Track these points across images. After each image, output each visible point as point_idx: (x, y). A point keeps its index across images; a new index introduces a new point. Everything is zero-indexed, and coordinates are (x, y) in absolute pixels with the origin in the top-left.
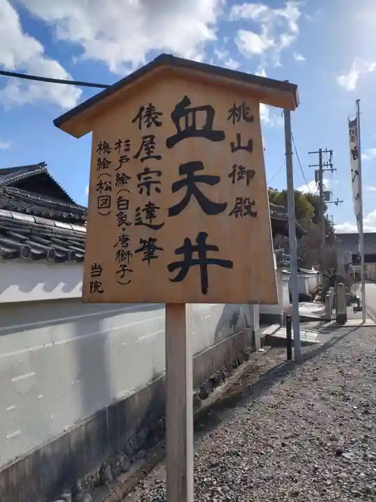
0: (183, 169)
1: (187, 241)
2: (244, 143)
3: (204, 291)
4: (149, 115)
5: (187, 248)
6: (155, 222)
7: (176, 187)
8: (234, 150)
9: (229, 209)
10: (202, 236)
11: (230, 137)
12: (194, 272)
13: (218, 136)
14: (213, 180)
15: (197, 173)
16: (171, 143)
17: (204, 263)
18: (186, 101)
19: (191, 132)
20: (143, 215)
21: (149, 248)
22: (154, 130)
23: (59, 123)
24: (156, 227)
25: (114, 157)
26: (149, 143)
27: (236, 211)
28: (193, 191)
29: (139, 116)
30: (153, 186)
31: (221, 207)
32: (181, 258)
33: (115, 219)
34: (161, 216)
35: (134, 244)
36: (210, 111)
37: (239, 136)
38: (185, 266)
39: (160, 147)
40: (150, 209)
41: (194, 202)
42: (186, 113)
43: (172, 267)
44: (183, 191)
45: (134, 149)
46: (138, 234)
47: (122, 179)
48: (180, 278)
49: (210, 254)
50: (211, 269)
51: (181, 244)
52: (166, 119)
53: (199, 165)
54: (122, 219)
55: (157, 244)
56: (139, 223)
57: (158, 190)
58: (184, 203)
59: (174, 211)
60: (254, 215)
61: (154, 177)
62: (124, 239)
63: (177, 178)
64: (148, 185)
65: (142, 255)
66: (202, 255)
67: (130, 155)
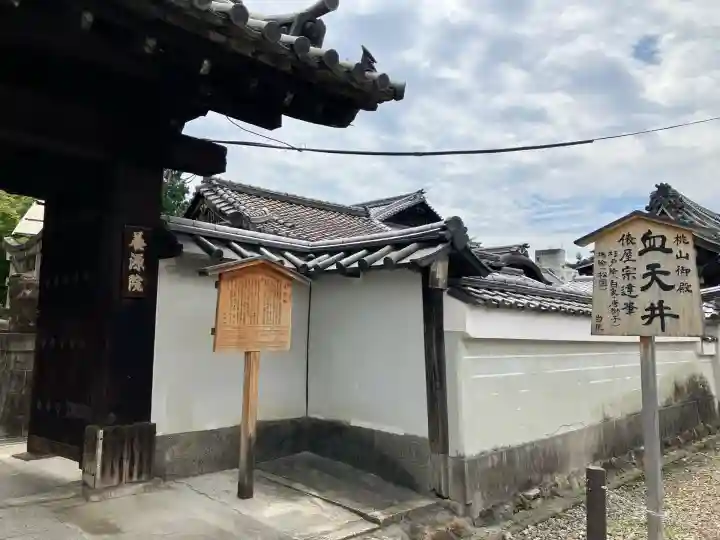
0: (648, 267)
1: (652, 304)
2: (684, 255)
3: (663, 329)
4: (628, 239)
5: (652, 308)
6: (633, 294)
7: (645, 276)
8: (678, 258)
9: (677, 288)
10: (661, 302)
11: (676, 252)
12: (658, 321)
13: (669, 251)
14: (666, 273)
15: (657, 269)
16: (641, 253)
17: (662, 316)
18: (650, 232)
19: (652, 248)
20: (626, 290)
21: (630, 308)
22: (631, 246)
23: (576, 243)
24: (635, 297)
25: (608, 260)
26: (628, 253)
27: (680, 289)
28: (655, 279)
29: (622, 239)
30: (631, 276)
31: (672, 287)
32: (649, 313)
33: (609, 292)
34: (637, 291)
35: (621, 305)
36: (664, 239)
37: (680, 252)
38: (651, 318)
39: (635, 256)
40: (630, 287)
41: (655, 284)
42: (649, 239)
43: (643, 318)
44: (649, 279)
45: (621, 253)
46: (623, 300)
47: (613, 271)
48: (649, 323)
49: (666, 311)
50: (667, 319)
51: (648, 305)
52: (638, 241)
53: (658, 266)
54: (613, 293)
55: (635, 305)
56: (624, 294)
57: (634, 277)
58: (650, 285)
59: (644, 289)
60: (691, 291)
61: (632, 271)
62: (615, 303)
63: (646, 271)
64: (628, 274)
65: (626, 311)
66: (661, 311)
67: (617, 258)
